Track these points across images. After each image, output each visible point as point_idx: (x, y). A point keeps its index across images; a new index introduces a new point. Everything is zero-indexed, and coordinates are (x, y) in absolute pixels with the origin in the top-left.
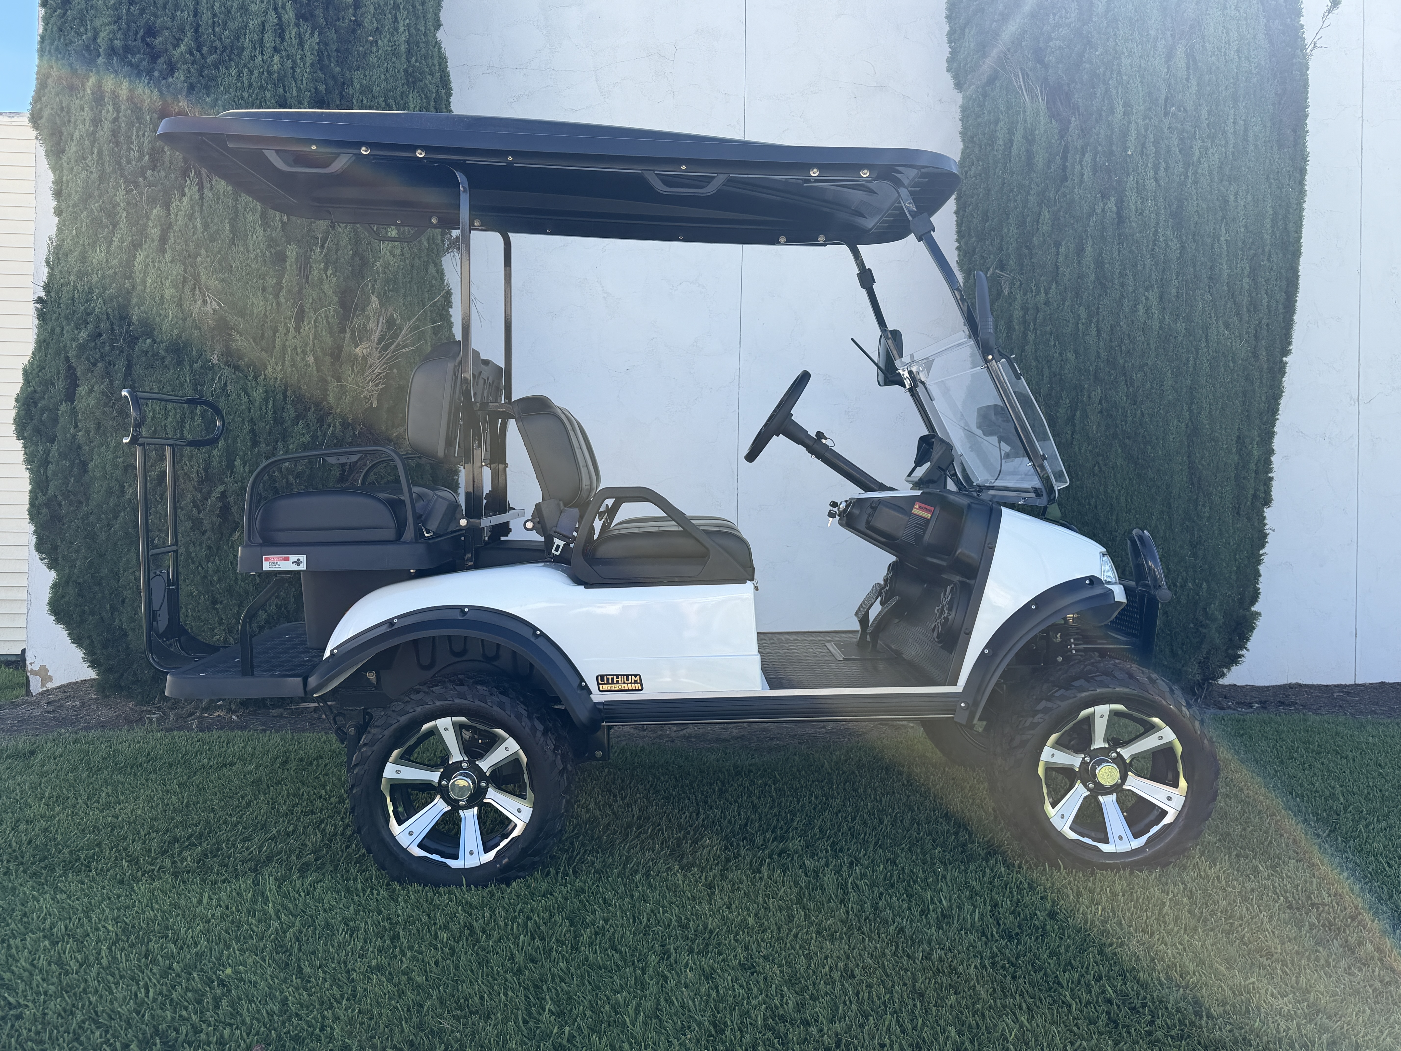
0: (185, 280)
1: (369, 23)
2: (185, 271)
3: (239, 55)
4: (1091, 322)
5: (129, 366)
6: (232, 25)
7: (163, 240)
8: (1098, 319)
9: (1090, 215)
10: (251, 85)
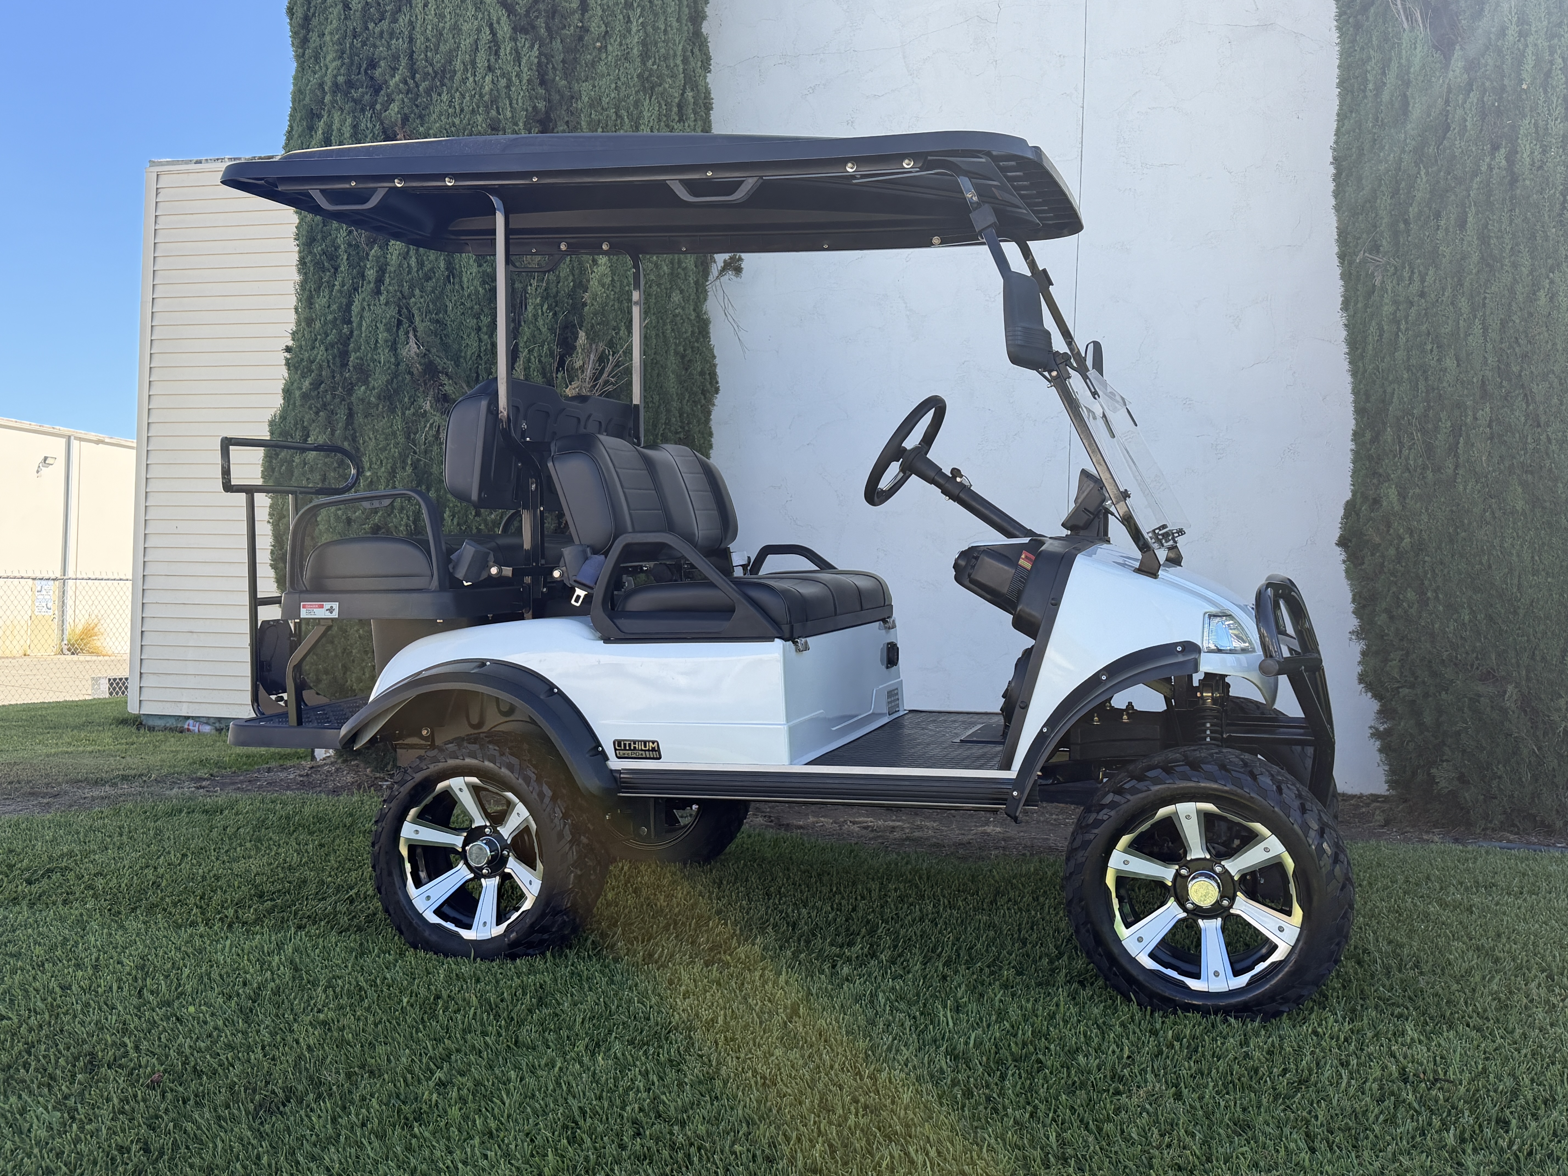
0: (400, 323)
1: (596, 27)
2: (399, 312)
3: (452, 79)
4: (1475, 317)
5: (351, 415)
6: (443, 48)
7: (379, 281)
8: (1484, 313)
9: (1475, 174)
10: (462, 110)
